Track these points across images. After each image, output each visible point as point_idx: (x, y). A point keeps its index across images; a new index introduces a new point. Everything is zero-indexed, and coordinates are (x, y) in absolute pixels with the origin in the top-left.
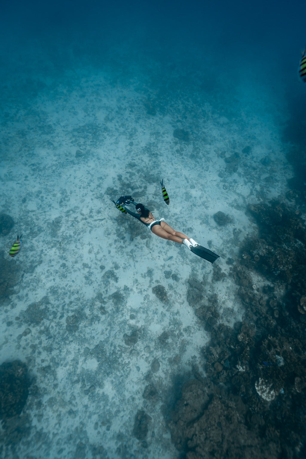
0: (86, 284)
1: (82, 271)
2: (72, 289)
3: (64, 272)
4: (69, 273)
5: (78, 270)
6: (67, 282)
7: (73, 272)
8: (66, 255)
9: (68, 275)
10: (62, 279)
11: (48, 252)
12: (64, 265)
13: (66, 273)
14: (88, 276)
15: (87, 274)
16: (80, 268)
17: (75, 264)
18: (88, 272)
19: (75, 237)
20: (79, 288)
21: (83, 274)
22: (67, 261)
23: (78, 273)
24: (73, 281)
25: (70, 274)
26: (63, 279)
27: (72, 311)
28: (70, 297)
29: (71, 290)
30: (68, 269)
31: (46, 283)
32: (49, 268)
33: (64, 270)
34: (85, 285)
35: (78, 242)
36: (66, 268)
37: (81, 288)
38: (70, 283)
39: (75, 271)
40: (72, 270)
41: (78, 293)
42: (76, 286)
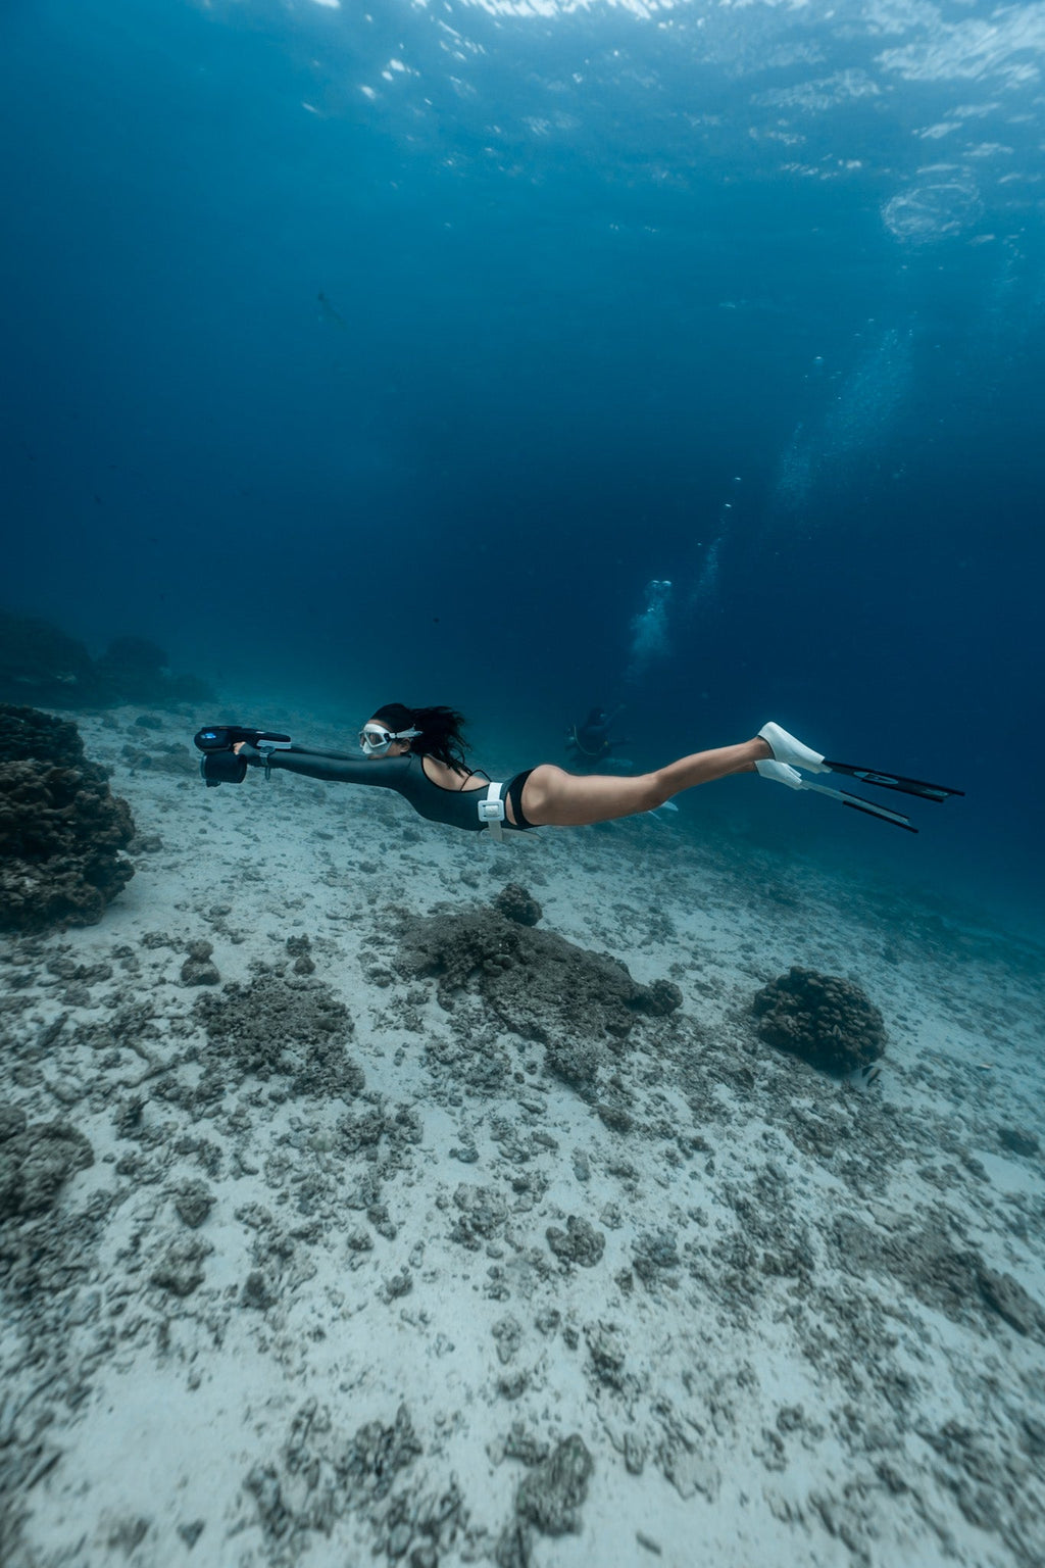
0: (308, 1422)
1: (491, 1421)
2: (326, 1260)
3: (517, 1236)
4: (495, 1274)
5: (510, 1373)
6: (409, 1235)
7: (497, 1312)
8: (679, 1295)
9: (481, 1264)
10: (460, 1202)
11: (694, 1175)
12: (578, 1247)
13: (501, 1244)
14: (401, 1483)
15: (423, 1482)
16: (534, 1401)
17: (583, 1353)
18: (453, 1503)
19: (916, 1447)
20: (297, 1318)
21: (449, 1425)
22: (625, 1282)
23: (477, 1364)
24: (399, 1289)
25: (482, 1278)
26: (456, 1214)
27: (105, 1203)
28: (249, 1217)
29: (317, 1251)
30: (544, 1272)
31: (458, 1110)
32: (565, 1152)
33: (536, 1240)
34: (292, 1410)
35: (865, 1468)
36: (552, 1261)
37: (280, 1352)
38: (388, 1258)
39: (507, 1335)
40: (520, 1310)
41: (257, 1295)
42: (333, 1297)
